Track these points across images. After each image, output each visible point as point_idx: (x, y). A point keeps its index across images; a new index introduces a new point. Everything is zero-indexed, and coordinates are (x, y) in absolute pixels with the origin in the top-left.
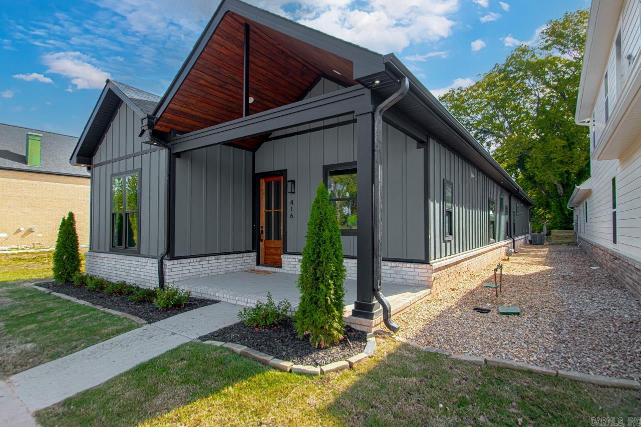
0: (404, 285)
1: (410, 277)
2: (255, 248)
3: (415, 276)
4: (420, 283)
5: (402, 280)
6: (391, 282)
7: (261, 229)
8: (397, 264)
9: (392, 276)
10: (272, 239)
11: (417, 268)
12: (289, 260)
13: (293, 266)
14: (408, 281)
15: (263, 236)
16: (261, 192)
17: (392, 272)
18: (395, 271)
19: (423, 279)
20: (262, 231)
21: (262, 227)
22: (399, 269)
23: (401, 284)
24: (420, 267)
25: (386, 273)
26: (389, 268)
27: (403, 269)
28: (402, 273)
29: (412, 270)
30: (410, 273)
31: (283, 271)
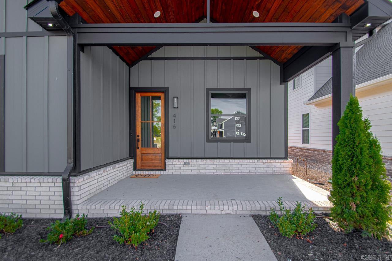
0: (274, 174)
1: (278, 168)
2: (132, 154)
3: (280, 168)
4: (284, 172)
5: (272, 171)
6: (264, 173)
7: (137, 138)
8: (269, 160)
9: (265, 169)
10: (150, 147)
11: (282, 162)
12: (173, 163)
13: (178, 168)
14: (276, 171)
15: (140, 145)
16: (137, 105)
17: (265, 166)
18: (267, 165)
19: (286, 169)
20: (138, 140)
21: (138, 136)
22: (270, 164)
23: (271, 174)
24: (285, 162)
25: (260, 167)
26: (263, 164)
27: (273, 164)
28: (272, 167)
29: (279, 164)
30: (277, 166)
31: (167, 173)
